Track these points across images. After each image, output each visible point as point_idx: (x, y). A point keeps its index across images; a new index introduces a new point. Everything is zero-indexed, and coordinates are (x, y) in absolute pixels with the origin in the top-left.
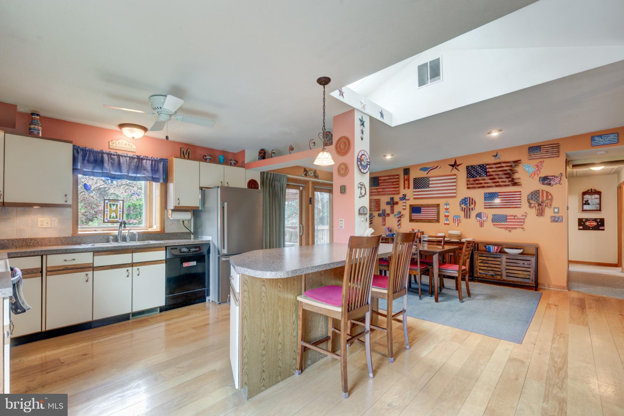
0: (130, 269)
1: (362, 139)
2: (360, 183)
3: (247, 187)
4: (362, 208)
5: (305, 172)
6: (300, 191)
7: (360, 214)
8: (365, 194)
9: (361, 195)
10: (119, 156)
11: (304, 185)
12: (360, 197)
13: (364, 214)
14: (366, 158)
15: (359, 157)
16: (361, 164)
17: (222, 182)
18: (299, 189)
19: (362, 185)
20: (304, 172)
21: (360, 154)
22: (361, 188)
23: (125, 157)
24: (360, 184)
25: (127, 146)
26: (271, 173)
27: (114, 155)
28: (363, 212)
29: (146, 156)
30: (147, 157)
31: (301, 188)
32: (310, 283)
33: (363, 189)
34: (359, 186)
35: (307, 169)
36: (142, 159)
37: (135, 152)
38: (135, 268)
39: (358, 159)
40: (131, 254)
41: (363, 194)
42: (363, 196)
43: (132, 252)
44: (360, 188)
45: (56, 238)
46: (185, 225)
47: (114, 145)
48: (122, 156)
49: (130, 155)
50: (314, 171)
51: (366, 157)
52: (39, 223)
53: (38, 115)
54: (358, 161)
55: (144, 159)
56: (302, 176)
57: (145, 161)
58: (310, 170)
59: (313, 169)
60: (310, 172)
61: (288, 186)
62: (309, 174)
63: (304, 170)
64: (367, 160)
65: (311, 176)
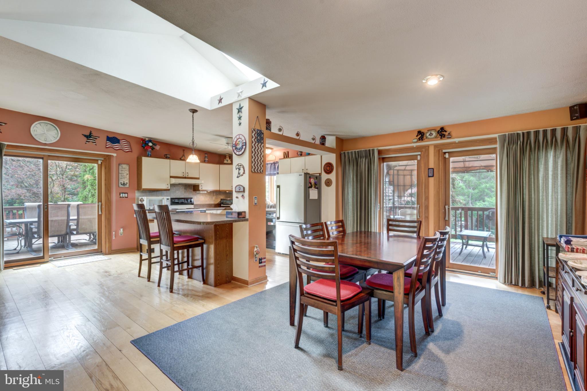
1: (240, 124)
2: (238, 164)
4: (238, 187)
5: (419, 136)
6: (417, 161)
7: (236, 192)
8: (244, 173)
9: (239, 175)
10: (269, 164)
11: (420, 153)
12: (238, 177)
13: (239, 192)
16: (236, 148)
19: (240, 166)
20: (417, 136)
21: (236, 140)
24: (238, 166)
28: (240, 190)
31: (419, 158)
33: (242, 169)
34: (237, 167)
35: (422, 131)
41: (241, 173)
42: (242, 175)
44: (238, 169)
50: (438, 129)
51: (241, 139)
56: (414, 142)
58: (428, 130)
59: (438, 127)
60: (429, 133)
61: (383, 160)
62: (427, 137)
63: (418, 133)
64: (243, 142)
65: (431, 138)
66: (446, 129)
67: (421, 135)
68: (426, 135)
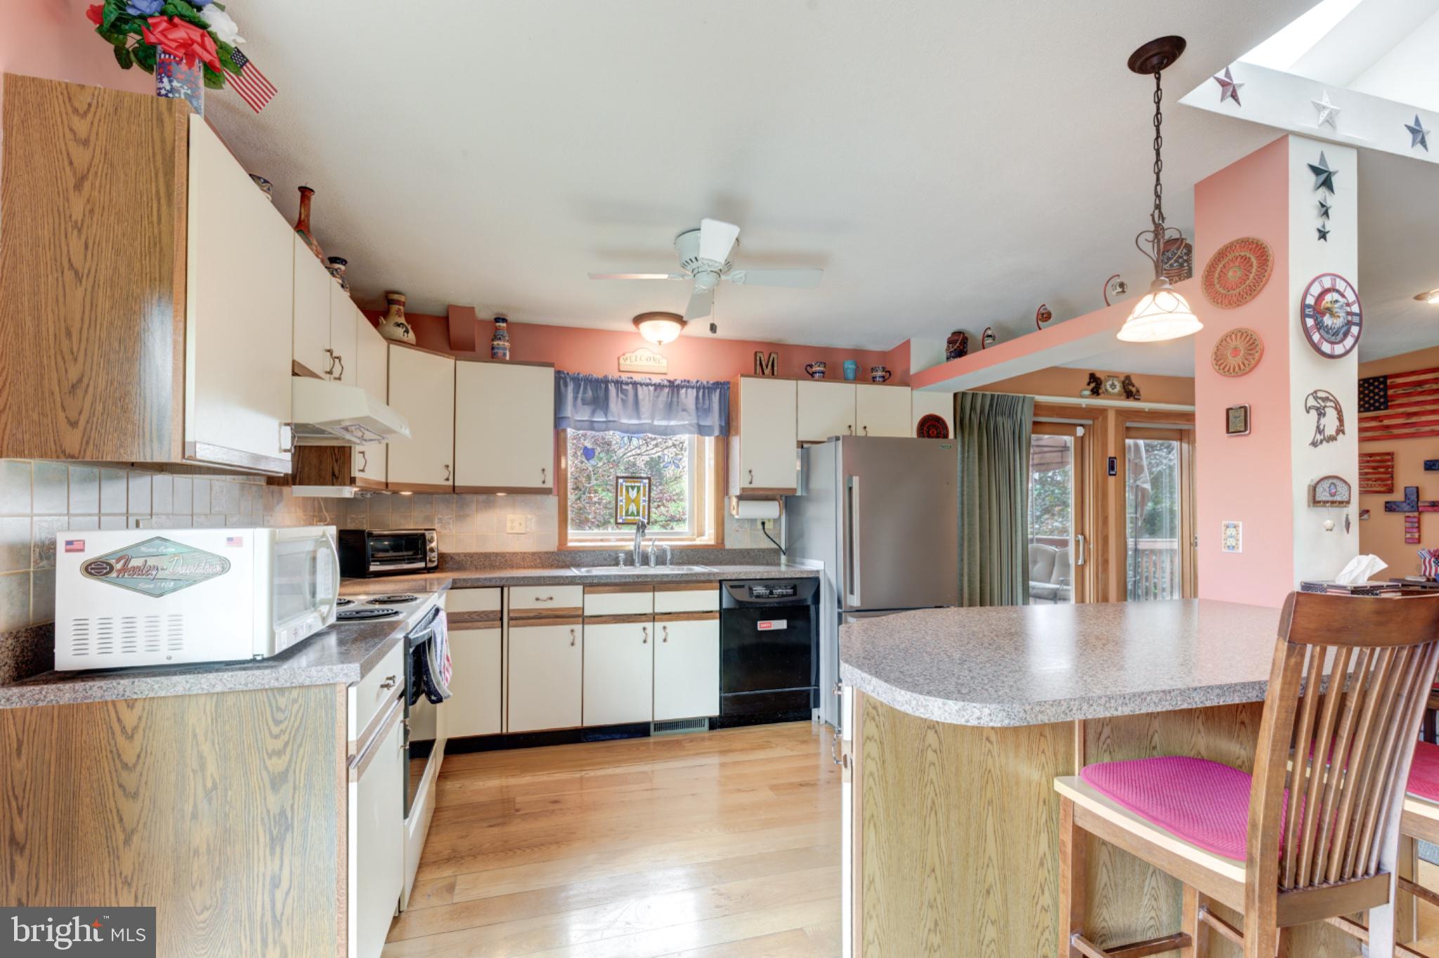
0: (649, 625)
1: (1323, 235)
2: (1316, 392)
3: (915, 435)
4: (1326, 484)
5: (1093, 385)
6: (1076, 438)
7: (1315, 502)
8: (1340, 430)
9: (1319, 437)
10: (635, 384)
11: (1089, 422)
12: (1314, 444)
13: (1333, 502)
14: (1342, 300)
15: (1310, 301)
16: (1319, 326)
17: (850, 427)
18: (1073, 434)
19: (1325, 399)
20: (1089, 384)
21: (1316, 290)
22: (1317, 409)
23: (647, 385)
24: (1316, 398)
25: (652, 363)
26: (984, 396)
27: (627, 384)
28: (1333, 495)
29: (687, 379)
30: (688, 382)
31: (1080, 431)
32: (1103, 737)
33: (1331, 414)
34: (1312, 402)
35: (1098, 375)
36: (679, 387)
37: (665, 374)
38: (659, 625)
39: (1304, 306)
40: (652, 594)
41: (1330, 430)
42: (1332, 439)
43: (654, 590)
44: (1314, 413)
45: (534, 554)
46: (767, 532)
47: (628, 362)
48: (641, 384)
49: (656, 379)
50: (1122, 378)
51: (1343, 296)
52: (509, 524)
53: (504, 320)
54: (1303, 316)
55: (683, 387)
56: (1082, 397)
57: (683, 391)
58: (1109, 376)
59: (1122, 373)
60: (1110, 382)
61: (1037, 426)
62: (1107, 390)
63: (1090, 379)
64: (1348, 309)
65: (1113, 394)
66: (1134, 381)
67: (1095, 383)
68: (1105, 386)
